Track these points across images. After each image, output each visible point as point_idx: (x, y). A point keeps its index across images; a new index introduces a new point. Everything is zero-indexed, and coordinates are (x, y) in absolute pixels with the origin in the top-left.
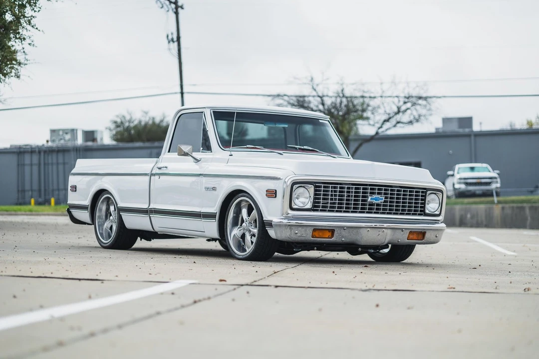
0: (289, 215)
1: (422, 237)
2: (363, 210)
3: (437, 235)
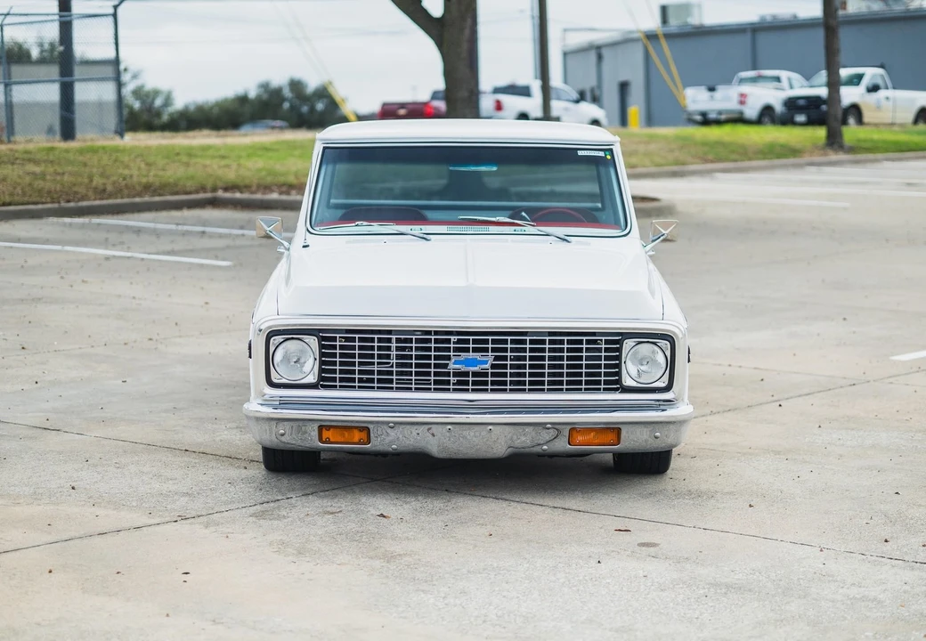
0: (266, 397)
1: (615, 438)
2: (442, 385)
3: (658, 434)
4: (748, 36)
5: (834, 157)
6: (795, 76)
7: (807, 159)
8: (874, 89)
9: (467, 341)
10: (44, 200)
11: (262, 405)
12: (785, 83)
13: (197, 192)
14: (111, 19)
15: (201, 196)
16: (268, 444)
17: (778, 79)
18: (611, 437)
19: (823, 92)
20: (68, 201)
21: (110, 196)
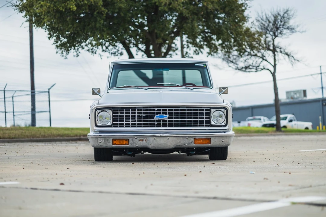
0: (95, 131)
1: (209, 142)
2: (152, 125)
3: (223, 140)
4: (250, 110)
5: (278, 133)
6: (266, 118)
7: (270, 133)
8: (291, 121)
9: (160, 110)
10: (25, 137)
11: (93, 133)
12: (262, 120)
13: (74, 136)
14: (47, 93)
15: (76, 138)
16: (96, 146)
17: (260, 119)
18: (208, 141)
19: (274, 122)
20: (33, 138)
21: (47, 137)
